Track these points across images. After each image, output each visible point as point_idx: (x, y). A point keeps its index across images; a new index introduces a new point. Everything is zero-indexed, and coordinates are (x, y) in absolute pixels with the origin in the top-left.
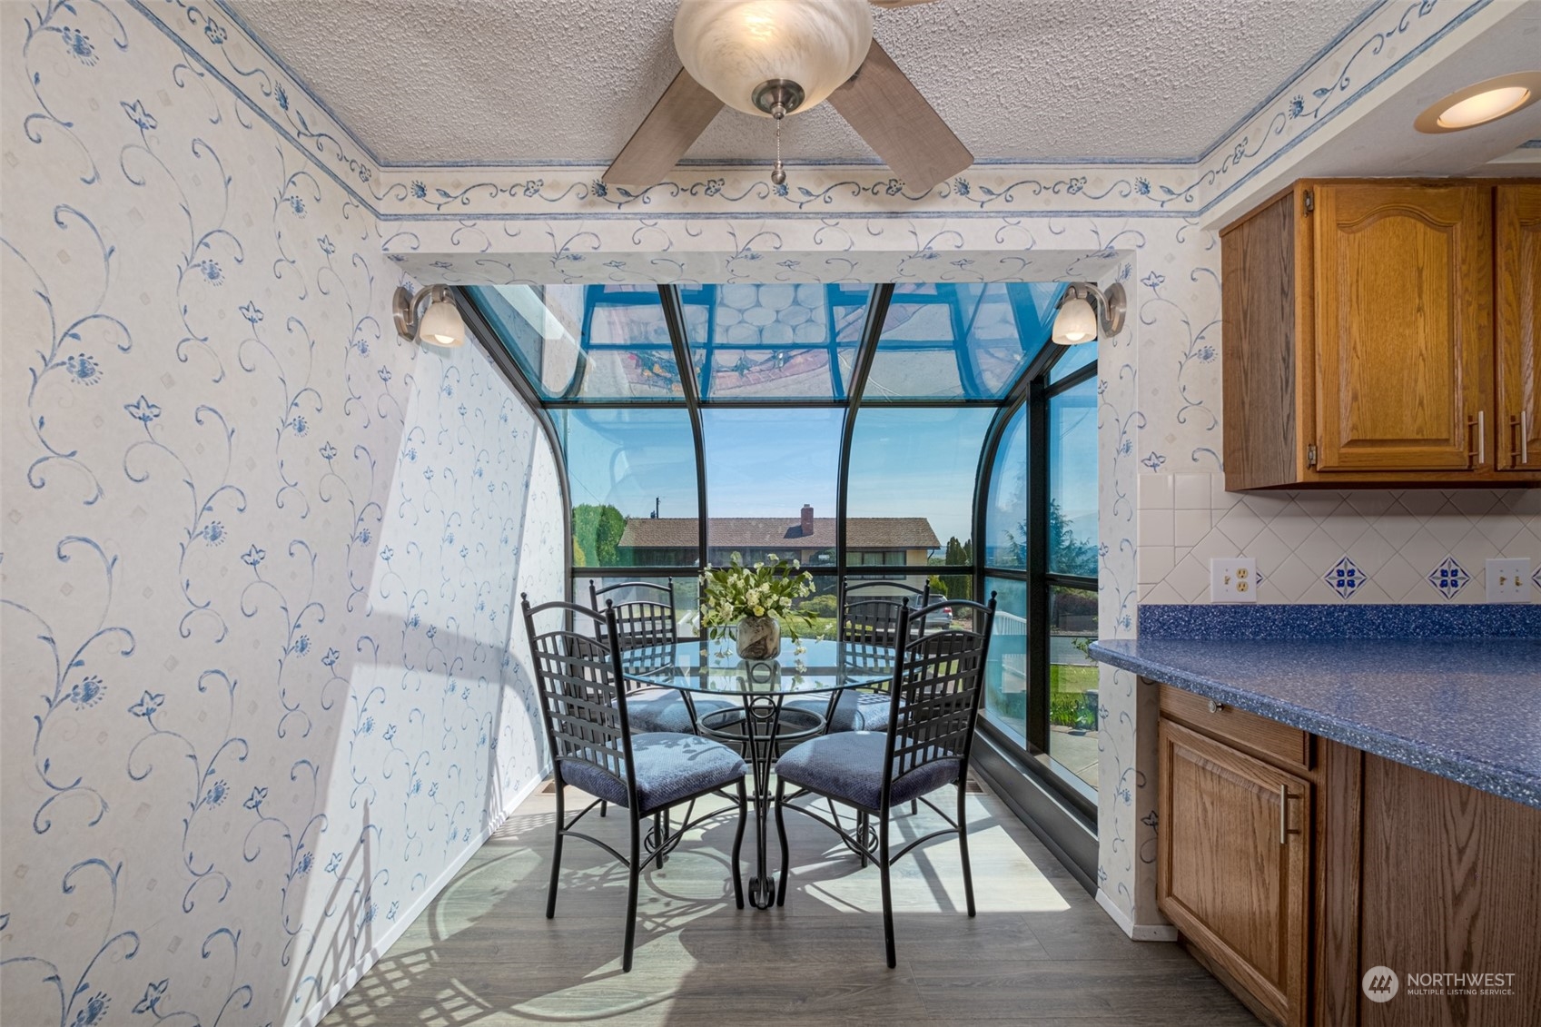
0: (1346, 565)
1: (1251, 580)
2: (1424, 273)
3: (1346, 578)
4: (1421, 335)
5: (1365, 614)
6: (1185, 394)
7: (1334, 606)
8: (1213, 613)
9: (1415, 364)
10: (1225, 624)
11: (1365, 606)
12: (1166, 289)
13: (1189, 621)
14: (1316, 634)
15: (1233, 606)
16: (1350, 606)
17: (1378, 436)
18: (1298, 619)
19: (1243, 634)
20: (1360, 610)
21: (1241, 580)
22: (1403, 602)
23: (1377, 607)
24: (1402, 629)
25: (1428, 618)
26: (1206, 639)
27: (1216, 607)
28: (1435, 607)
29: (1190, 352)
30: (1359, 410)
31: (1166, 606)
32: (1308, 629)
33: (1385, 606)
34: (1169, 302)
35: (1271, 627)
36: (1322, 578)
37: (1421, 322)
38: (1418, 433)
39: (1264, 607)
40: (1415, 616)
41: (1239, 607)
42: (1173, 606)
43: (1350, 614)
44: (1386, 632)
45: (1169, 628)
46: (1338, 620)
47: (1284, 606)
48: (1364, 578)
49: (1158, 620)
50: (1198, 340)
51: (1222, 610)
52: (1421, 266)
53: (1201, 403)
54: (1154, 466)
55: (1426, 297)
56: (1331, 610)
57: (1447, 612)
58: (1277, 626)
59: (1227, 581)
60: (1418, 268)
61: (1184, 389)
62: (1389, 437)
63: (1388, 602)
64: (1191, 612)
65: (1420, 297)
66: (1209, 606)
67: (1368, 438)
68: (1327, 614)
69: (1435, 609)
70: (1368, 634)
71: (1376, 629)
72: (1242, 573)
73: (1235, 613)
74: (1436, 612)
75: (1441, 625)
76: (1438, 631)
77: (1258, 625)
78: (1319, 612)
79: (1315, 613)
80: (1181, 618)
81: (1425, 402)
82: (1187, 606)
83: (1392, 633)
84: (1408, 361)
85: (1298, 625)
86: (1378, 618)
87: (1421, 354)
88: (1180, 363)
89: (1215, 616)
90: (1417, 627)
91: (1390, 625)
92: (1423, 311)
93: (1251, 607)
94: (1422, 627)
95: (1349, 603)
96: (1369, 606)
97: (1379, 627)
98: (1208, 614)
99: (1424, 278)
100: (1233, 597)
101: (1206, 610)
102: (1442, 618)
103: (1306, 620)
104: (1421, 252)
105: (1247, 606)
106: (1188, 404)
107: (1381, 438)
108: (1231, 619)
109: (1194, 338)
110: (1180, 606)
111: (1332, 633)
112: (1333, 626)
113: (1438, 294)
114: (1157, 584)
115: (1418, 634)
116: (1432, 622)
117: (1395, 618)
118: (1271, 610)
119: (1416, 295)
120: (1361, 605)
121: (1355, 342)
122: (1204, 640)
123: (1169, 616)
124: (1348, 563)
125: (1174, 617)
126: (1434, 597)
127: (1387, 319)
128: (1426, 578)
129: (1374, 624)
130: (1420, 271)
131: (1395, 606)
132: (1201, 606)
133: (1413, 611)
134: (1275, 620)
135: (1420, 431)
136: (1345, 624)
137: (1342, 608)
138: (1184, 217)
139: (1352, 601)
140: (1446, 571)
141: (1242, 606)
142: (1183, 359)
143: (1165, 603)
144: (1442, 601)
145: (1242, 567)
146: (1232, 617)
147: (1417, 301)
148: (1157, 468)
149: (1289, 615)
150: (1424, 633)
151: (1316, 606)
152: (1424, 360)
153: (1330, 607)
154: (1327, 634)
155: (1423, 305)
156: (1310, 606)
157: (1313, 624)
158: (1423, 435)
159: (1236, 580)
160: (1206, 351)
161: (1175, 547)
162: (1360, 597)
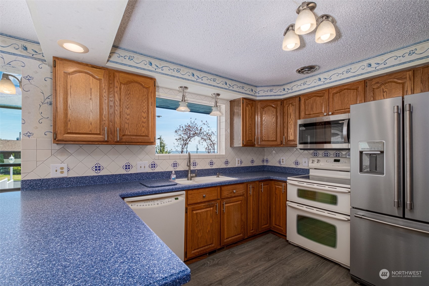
0: (98, 165)
1: (65, 170)
2: (92, 90)
3: (98, 168)
4: (91, 106)
5: (103, 178)
6: (42, 114)
7: (94, 176)
8: (51, 181)
9: (89, 113)
10: (56, 183)
11: (103, 175)
12: (34, 81)
13: (41, 184)
14: (88, 184)
15: (59, 178)
16: (99, 176)
17: (77, 132)
18: (82, 180)
19: (62, 186)
20: (102, 177)
21: (62, 170)
22: (115, 174)
23: (107, 175)
24: (114, 181)
25: (122, 177)
26: (48, 189)
27: (52, 179)
28: (123, 174)
29: (44, 102)
30: (70, 124)
31: (32, 180)
32: (85, 183)
33: (109, 175)
34: (35, 86)
35: (73, 183)
36: (90, 168)
37: (91, 102)
38: (90, 132)
39: (70, 178)
40: (118, 177)
41: (61, 178)
42: (35, 179)
43: (99, 178)
44: (110, 182)
45: (33, 186)
46: (95, 180)
47: (77, 177)
48: (103, 168)
49: (28, 184)
50: (47, 99)
51: (54, 179)
52: (91, 88)
53: (48, 118)
54: (29, 136)
55: (93, 96)
56: (93, 177)
57: (127, 175)
58: (75, 183)
59: (56, 171)
60: (90, 88)
61: (41, 113)
62: (80, 132)
63: (110, 174)
64: (42, 181)
65: (91, 96)
66: (49, 179)
67: (74, 132)
68: (91, 178)
69: (123, 175)
70: (104, 183)
71: (107, 181)
72: (62, 168)
73: (59, 180)
74: (124, 176)
75: (125, 179)
76: (124, 180)
77: (68, 183)
78: (89, 178)
79: (87, 178)
80: (38, 183)
81: (92, 123)
82: (41, 179)
83: (111, 182)
84: (87, 112)
85: (82, 182)
86: (107, 178)
87: (91, 111)
88: (40, 105)
89: (52, 181)
90: (118, 180)
91: (111, 180)
92: (92, 100)
93: (65, 178)
94: (120, 180)
95: (99, 175)
96: (105, 175)
97: (107, 180)
98: (49, 181)
99: (92, 91)
100: (59, 175)
101: (48, 180)
102: (125, 177)
103: (85, 180)
104: (91, 84)
105: (64, 178)
106: (43, 118)
107: (78, 132)
108: (58, 182)
109: (45, 98)
110: (37, 179)
111: (93, 183)
112: (94, 182)
113: (96, 96)
114: (29, 173)
115: (119, 181)
116: (123, 178)
117: (112, 178)
118: (72, 178)
119: (90, 95)
120: (102, 175)
121: (69, 105)
122: (47, 189)
123: (33, 183)
124: (99, 164)
125: (35, 183)
126: (124, 172)
127: (80, 100)
128: (121, 167)
129: (106, 180)
130: (91, 89)
131: (112, 175)
132: (46, 179)
133: (117, 176)
134: (74, 181)
135: (91, 131)
136: (97, 181)
137: (96, 176)
138: (42, 61)
139: (100, 174)
140: (127, 165)
141: (62, 178)
142: (41, 104)
143: (31, 179)
144: (125, 173)
145: (62, 167)
146: (58, 181)
147: (90, 97)
148: (30, 137)
149: (79, 179)
150: (120, 181)
151: (88, 176)
152: (92, 112)
153: (92, 176)
154: (91, 184)
155: (92, 98)
156: (86, 176)
157: (87, 181)
158: (92, 132)
159: (59, 170)
160: (50, 103)
161: (37, 161)
162: (102, 173)
